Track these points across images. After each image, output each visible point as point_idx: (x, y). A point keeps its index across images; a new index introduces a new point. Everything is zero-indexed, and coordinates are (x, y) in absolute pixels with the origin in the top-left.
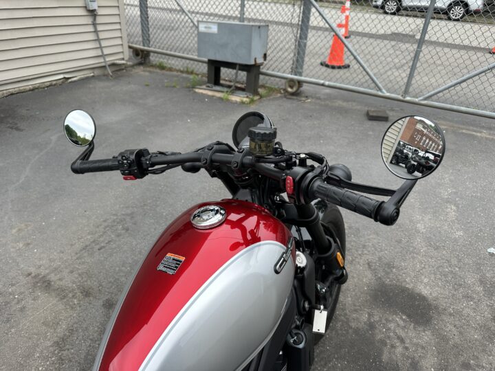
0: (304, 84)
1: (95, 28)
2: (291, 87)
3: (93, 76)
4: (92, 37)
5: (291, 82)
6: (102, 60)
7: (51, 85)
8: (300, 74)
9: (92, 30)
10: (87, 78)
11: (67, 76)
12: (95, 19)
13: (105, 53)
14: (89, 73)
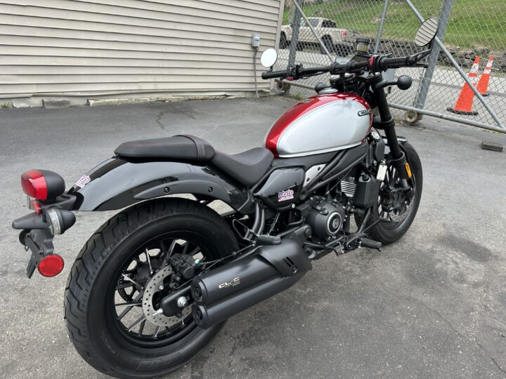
0: (424, 116)
1: (254, 61)
2: (411, 117)
3: (245, 98)
4: (251, 67)
5: (411, 114)
6: (253, 86)
7: (215, 99)
8: (422, 108)
9: (252, 62)
10: (240, 98)
11: (227, 94)
12: (255, 54)
13: (257, 81)
14: (242, 95)
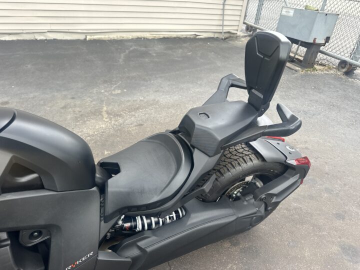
0: (358, 68)
3: (213, 38)
4: (220, 12)
6: (221, 28)
7: (187, 37)
8: (356, 59)
9: (222, 8)
11: (197, 34)
13: (224, 24)
14: (211, 35)
